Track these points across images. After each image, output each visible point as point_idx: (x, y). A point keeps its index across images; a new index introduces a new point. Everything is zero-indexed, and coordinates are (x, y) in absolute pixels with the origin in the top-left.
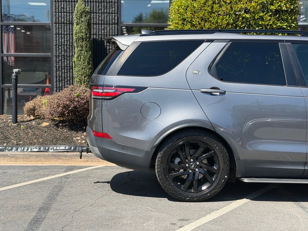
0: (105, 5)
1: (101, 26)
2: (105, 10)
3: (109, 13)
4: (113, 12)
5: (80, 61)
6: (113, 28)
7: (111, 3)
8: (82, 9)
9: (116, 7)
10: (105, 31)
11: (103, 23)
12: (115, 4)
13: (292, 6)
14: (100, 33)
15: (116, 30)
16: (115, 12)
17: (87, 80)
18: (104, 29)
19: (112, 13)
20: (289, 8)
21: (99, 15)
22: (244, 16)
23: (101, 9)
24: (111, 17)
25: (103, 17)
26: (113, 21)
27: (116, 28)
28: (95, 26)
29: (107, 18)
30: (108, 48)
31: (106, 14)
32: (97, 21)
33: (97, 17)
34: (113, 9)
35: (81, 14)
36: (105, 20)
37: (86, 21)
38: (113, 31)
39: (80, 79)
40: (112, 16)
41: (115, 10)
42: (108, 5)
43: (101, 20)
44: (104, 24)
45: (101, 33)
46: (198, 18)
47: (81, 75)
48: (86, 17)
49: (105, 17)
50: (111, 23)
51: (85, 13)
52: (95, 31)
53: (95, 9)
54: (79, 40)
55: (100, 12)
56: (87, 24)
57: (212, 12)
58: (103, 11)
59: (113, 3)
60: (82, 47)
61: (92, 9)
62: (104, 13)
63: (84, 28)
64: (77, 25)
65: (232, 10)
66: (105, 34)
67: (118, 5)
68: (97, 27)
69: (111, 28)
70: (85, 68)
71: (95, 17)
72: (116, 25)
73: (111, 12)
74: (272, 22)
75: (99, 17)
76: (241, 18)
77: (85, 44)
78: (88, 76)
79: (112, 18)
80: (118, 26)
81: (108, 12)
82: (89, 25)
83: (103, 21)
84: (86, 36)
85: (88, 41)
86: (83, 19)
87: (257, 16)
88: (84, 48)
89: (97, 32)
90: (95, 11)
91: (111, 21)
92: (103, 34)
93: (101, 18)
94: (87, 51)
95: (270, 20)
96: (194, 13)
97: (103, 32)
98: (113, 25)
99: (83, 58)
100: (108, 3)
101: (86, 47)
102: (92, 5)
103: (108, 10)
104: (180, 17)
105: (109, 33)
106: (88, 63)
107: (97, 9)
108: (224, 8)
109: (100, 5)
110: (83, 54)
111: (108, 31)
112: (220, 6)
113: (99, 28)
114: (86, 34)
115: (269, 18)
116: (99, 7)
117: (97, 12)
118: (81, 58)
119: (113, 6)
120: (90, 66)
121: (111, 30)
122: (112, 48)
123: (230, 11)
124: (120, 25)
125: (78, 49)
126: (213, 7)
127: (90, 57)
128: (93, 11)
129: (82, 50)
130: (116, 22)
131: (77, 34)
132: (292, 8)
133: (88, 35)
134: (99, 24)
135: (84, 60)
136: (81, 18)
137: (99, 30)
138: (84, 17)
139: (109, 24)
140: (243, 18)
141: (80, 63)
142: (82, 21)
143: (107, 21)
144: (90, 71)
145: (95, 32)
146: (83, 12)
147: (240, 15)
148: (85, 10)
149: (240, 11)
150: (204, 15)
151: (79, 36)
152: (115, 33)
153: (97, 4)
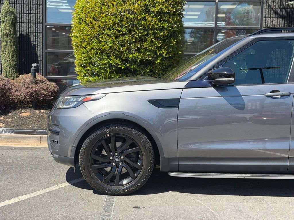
0: (32, 6)
1: (28, 24)
2: (32, 11)
3: (35, 14)
4: (39, 13)
5: (5, 54)
6: (39, 27)
7: (36, 5)
8: (6, 9)
9: (41, 9)
10: (32, 29)
11: (29, 22)
12: (40, 6)
13: (175, 9)
14: (27, 31)
15: (41, 28)
16: (40, 13)
17: (11, 71)
18: (31, 27)
19: (37, 14)
20: (172, 10)
21: (26, 15)
22: (128, 16)
23: (28, 10)
24: (36, 17)
25: (29, 17)
26: (39, 20)
27: (41, 26)
28: (23, 25)
29: (33, 18)
30: (34, 43)
31: (32, 15)
32: (25, 20)
33: (25, 16)
34: (39, 10)
35: (6, 14)
36: (32, 19)
37: (10, 19)
38: (39, 29)
39: (5, 70)
40: (38, 16)
41: (40, 11)
42: (34, 7)
43: (28, 20)
44: (31, 23)
45: (29, 31)
46: (90, 17)
47: (7, 66)
48: (10, 16)
49: (32, 17)
50: (37, 22)
51: (10, 13)
52: (23, 28)
53: (23, 10)
54: (4, 36)
55: (27, 12)
56: (10, 22)
57: (101, 13)
58: (29, 11)
59: (38, 5)
60: (7, 42)
61: (20, 10)
62: (31, 13)
63: (8, 26)
64: (3, 23)
65: (118, 11)
66: (32, 31)
67: (43, 6)
68: (25, 26)
69: (36, 27)
70: (9, 61)
71: (23, 17)
72: (41, 24)
73: (36, 12)
74: (153, 22)
75: (26, 17)
76: (125, 19)
77: (10, 39)
78: (12, 67)
79: (38, 18)
80: (43, 24)
81: (34, 12)
82: (14, 23)
83: (30, 21)
84: (10, 33)
85: (12, 37)
86: (7, 18)
87: (140, 16)
88: (8, 43)
89: (25, 30)
90: (23, 12)
91: (36, 20)
92: (30, 31)
93: (28, 18)
94: (11, 46)
95: (152, 20)
96: (87, 13)
97: (30, 29)
98: (39, 24)
99: (8, 52)
100: (34, 5)
101: (10, 42)
102: (20, 7)
103: (34, 11)
104: (77, 17)
105: (35, 31)
106: (12, 56)
107: (25, 10)
108: (111, 10)
109: (27, 6)
110: (8, 48)
111: (34, 29)
112: (109, 7)
113: (26, 26)
114: (10, 31)
115: (151, 19)
116: (26, 8)
117: (25, 12)
118: (6, 52)
119: (39, 8)
120: (14, 59)
121: (37, 29)
122: (38, 44)
123: (115, 12)
124: (45, 24)
125: (4, 43)
126: (102, 8)
127: (14, 50)
128: (21, 12)
129: (7, 45)
130: (41, 21)
131: (3, 30)
132: (175, 11)
133: (12, 32)
134: (26, 23)
135: (9, 53)
136: (5, 17)
137: (26, 28)
138: (8, 16)
139: (35, 23)
140: (127, 18)
141: (5, 56)
142: (7, 20)
143: (33, 20)
144: (14, 63)
145: (23, 30)
146: (8, 12)
147: (124, 15)
148: (9, 11)
149: (124, 12)
150: (95, 15)
151: (4, 32)
152: (40, 31)
153: (25, 6)
